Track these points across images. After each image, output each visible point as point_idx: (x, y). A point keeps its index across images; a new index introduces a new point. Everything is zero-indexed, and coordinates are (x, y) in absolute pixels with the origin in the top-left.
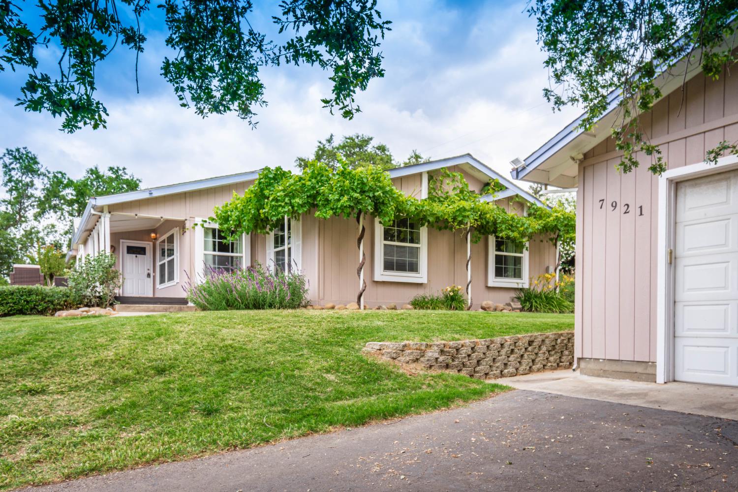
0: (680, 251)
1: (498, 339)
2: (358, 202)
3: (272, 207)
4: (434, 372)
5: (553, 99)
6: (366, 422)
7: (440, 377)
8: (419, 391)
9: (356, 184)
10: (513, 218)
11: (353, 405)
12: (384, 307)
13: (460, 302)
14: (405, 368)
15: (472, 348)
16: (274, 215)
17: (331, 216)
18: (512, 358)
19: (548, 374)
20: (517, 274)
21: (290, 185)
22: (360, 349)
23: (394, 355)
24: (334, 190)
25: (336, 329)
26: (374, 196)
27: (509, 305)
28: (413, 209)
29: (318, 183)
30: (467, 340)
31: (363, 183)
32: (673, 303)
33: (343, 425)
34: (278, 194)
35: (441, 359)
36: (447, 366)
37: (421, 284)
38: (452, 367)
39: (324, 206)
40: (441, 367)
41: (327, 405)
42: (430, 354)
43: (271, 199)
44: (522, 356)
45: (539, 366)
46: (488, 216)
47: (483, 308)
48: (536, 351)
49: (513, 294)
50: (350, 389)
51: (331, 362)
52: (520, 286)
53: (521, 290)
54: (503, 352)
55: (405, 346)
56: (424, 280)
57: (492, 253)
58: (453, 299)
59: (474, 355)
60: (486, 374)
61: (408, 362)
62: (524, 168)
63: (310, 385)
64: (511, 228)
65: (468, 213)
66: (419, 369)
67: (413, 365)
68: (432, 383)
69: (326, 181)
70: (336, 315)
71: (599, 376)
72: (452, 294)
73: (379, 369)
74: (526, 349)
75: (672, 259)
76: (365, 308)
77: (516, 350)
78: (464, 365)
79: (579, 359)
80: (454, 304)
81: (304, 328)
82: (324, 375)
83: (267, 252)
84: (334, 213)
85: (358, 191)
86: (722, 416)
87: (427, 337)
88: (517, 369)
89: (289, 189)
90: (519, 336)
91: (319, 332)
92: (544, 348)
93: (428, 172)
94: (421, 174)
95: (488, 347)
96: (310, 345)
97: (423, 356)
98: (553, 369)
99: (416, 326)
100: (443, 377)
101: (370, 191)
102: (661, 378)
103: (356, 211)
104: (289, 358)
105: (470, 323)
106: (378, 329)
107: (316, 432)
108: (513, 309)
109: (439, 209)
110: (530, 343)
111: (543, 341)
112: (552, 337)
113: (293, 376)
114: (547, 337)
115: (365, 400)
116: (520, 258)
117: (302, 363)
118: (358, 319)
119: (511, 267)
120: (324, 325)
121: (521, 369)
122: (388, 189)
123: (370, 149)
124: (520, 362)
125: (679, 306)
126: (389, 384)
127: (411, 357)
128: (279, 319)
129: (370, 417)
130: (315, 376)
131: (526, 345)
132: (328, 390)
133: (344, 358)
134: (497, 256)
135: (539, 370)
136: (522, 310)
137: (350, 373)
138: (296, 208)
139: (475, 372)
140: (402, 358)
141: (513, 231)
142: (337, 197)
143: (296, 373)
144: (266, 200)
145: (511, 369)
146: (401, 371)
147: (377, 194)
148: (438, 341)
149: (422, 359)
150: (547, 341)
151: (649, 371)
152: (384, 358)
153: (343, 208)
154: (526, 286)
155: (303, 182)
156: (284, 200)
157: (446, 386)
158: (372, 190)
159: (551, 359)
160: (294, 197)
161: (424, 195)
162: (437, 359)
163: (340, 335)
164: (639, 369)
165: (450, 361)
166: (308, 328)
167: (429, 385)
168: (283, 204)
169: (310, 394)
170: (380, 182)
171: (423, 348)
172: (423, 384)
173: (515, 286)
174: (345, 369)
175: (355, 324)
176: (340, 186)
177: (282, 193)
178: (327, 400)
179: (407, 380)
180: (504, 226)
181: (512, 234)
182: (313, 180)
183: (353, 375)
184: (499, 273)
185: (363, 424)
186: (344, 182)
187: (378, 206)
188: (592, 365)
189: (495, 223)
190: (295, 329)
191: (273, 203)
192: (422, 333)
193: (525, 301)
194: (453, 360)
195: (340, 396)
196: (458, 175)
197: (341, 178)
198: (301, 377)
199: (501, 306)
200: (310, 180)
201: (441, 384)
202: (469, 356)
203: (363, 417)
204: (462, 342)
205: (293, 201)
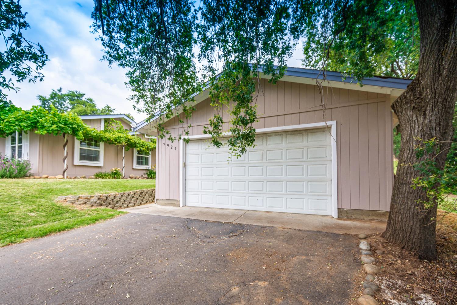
0: (187, 163)
1: (127, 192)
2: (62, 128)
3: (6, 126)
4: (93, 208)
5: (136, 109)
6: (48, 235)
7: (95, 210)
8: (83, 217)
9: (62, 120)
10: (143, 142)
11: (43, 227)
12: (78, 177)
13: (119, 175)
14: (77, 207)
15: (114, 197)
16: (7, 130)
17: (46, 134)
18: (133, 200)
19: (148, 205)
20: (147, 164)
21: (19, 116)
22: (54, 199)
23: (73, 202)
24: (48, 121)
25: (42, 190)
26: (72, 127)
27: (142, 176)
28: (95, 134)
29: (38, 116)
30: (112, 193)
31: (66, 120)
32: (185, 180)
33: (33, 237)
34: (11, 119)
35: (98, 202)
36: (101, 205)
37: (100, 167)
38: (104, 205)
39: (42, 128)
40: (98, 206)
41: (27, 229)
42: (92, 200)
43: (5, 121)
44: (137, 199)
45: (144, 202)
46: (131, 141)
47: (130, 178)
48: (144, 196)
49: (144, 172)
50: (44, 219)
51: (35, 207)
52: (147, 169)
53: (148, 170)
54: (129, 197)
55: (79, 197)
56: (102, 165)
57: (135, 154)
58: (115, 174)
59: (115, 200)
60: (120, 207)
61: (80, 204)
62: (136, 128)
63: (18, 219)
64: (142, 146)
65: (122, 139)
66: (86, 207)
67: (83, 205)
68: (91, 213)
69: (44, 116)
70: (45, 183)
71: (163, 205)
72: (115, 171)
73: (63, 209)
74: (139, 196)
75: (185, 165)
76: (67, 178)
77: (135, 196)
78: (110, 204)
79: (157, 199)
80: (116, 176)
81: (21, 190)
82: (28, 214)
83: (6, 146)
84: (48, 132)
85: (63, 123)
86: (190, 218)
87: (92, 192)
88: (135, 204)
89: (19, 118)
90: (137, 191)
91: (31, 191)
92: (147, 195)
93: (104, 119)
94: (101, 119)
95: (122, 196)
96: (21, 198)
97: (89, 201)
98: (150, 203)
99: (89, 188)
100: (97, 210)
101: (69, 124)
102: (181, 205)
103: (61, 133)
104: (6, 206)
105: (116, 186)
106: (67, 189)
107: (15, 243)
108: (144, 178)
109: (108, 135)
110: (141, 193)
111: (147, 192)
112: (151, 191)
113: (7, 216)
114: (149, 191)
115: (51, 224)
116: (148, 158)
117: (14, 208)
118: (57, 184)
119: (144, 161)
120: (35, 188)
121: (136, 204)
122: (80, 124)
123: (83, 99)
124: (136, 201)
125: (187, 181)
126: (67, 215)
127: (82, 202)
128: (4, 185)
129: (51, 232)
130: (21, 215)
131: (140, 194)
132: (29, 221)
133: (43, 204)
134: (137, 156)
135: (144, 204)
136: (147, 178)
137: (45, 211)
138: (22, 128)
139: (115, 206)
140: (77, 203)
141: (143, 147)
142: (49, 125)
143: (9, 214)
144: (2, 121)
145: (132, 204)
146: (75, 209)
147: (74, 126)
148: (98, 194)
149: (88, 202)
150: (149, 192)
151: (178, 203)
152: (67, 203)
153: (53, 130)
154: (150, 169)
155: (29, 115)
156: (15, 123)
157: (98, 214)
158: (72, 124)
159: (150, 199)
160: (21, 121)
161: (102, 128)
162: (96, 202)
163: (44, 193)
164: (175, 202)
165: (103, 203)
166: (23, 190)
167: (89, 214)
168: (14, 125)
169: (17, 224)
170: (76, 121)
171: (89, 198)
172: (86, 214)
173: (145, 168)
174: (42, 210)
175: (54, 187)
176: (52, 120)
177: (13, 119)
178: (27, 226)
179: (78, 213)
180: (139, 145)
181: (142, 149)
182: (35, 115)
183: (46, 212)
184: (138, 163)
185: (46, 236)
186: (54, 118)
187: (75, 132)
188: (161, 202)
189: (135, 143)
190: (14, 190)
191: (7, 123)
192: (91, 191)
193: (149, 175)
194: (104, 202)
195: (36, 223)
196: (119, 122)
197: (53, 116)
198: (12, 216)
199: (138, 176)
200: (33, 115)
201: (96, 213)
202: (113, 200)
203: (46, 233)
204: (109, 194)
205: (21, 124)
